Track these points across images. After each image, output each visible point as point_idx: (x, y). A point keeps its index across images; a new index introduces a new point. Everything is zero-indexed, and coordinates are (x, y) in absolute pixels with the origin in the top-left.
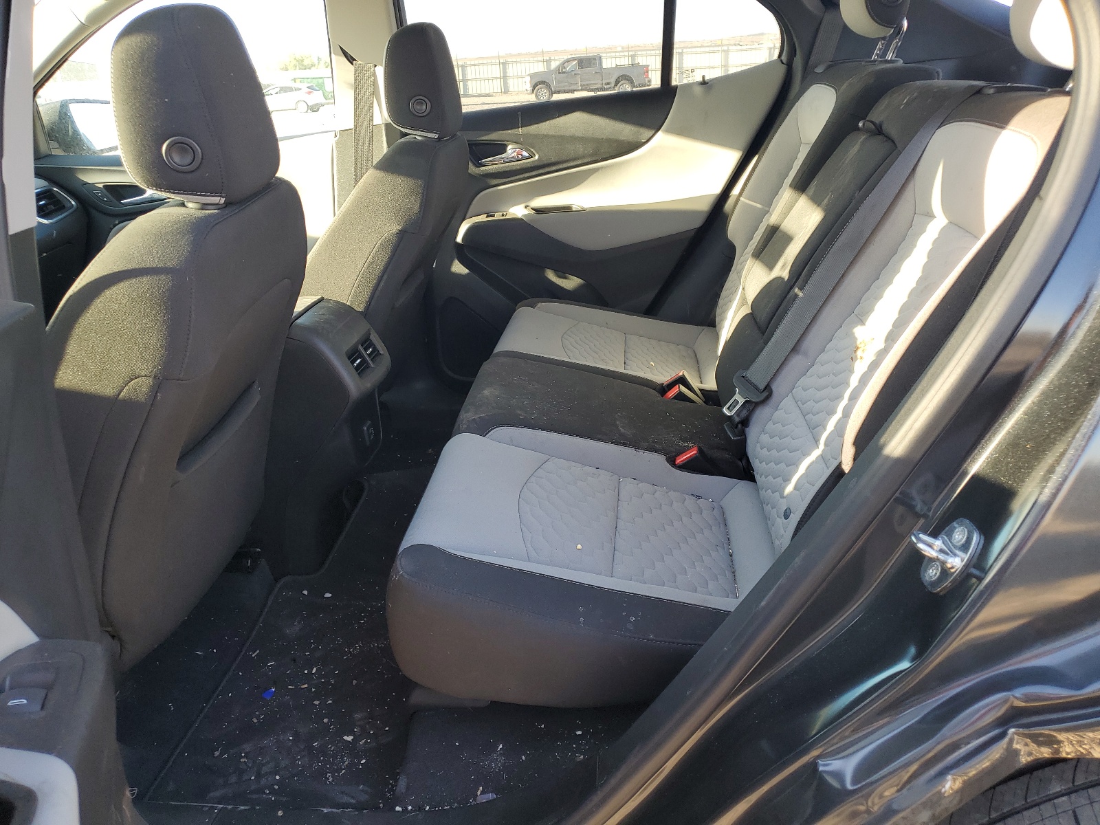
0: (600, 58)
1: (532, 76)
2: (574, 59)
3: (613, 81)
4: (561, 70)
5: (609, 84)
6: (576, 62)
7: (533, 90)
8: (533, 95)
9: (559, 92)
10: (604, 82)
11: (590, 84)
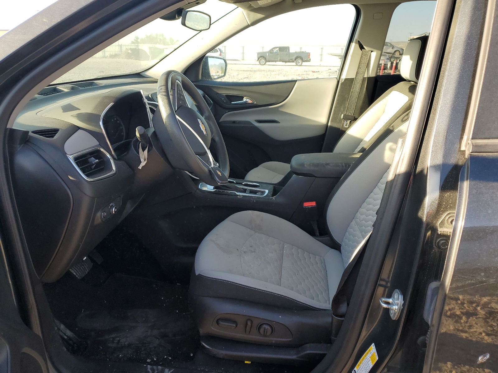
0: (289, 47)
1: (258, 54)
2: (277, 48)
3: (294, 58)
4: (271, 52)
5: (292, 59)
6: (278, 49)
7: (258, 59)
8: (258, 62)
9: (269, 61)
10: (290, 58)
11: (284, 59)
